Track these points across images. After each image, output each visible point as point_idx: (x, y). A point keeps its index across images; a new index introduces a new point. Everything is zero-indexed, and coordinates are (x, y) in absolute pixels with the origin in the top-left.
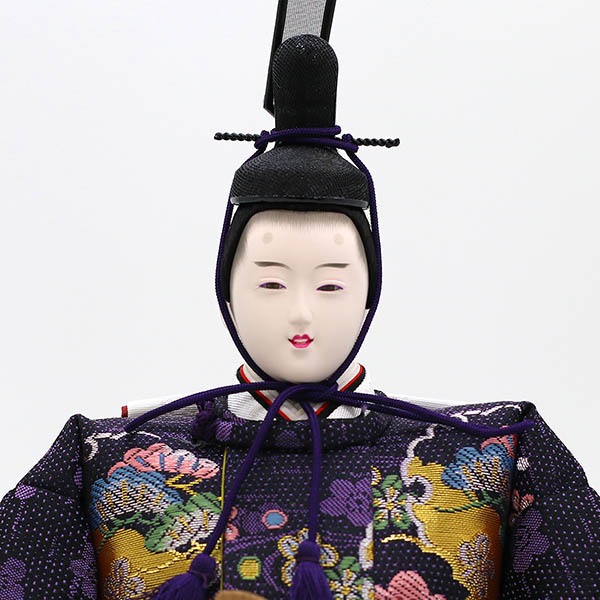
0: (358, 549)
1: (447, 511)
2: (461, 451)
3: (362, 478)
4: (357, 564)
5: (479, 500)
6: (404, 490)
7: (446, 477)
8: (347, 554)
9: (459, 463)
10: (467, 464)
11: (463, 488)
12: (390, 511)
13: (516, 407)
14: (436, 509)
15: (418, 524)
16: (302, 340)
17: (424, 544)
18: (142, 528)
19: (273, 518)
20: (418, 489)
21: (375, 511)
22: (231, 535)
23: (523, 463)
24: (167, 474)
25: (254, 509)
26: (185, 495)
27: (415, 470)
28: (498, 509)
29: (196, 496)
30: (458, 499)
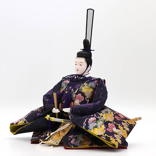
4: (75, 92)
7: (87, 85)
10: (90, 84)
12: (81, 88)
14: (85, 88)
15: (83, 89)
16: (78, 70)
17: (82, 91)
18: (62, 88)
19: (70, 88)
20: (84, 86)
21: (79, 88)
22: (67, 89)
23: (97, 84)
24: (66, 83)
25: (69, 87)
26: (66, 85)
27: (85, 84)
28: (93, 89)
29: (67, 85)
30: (88, 87)
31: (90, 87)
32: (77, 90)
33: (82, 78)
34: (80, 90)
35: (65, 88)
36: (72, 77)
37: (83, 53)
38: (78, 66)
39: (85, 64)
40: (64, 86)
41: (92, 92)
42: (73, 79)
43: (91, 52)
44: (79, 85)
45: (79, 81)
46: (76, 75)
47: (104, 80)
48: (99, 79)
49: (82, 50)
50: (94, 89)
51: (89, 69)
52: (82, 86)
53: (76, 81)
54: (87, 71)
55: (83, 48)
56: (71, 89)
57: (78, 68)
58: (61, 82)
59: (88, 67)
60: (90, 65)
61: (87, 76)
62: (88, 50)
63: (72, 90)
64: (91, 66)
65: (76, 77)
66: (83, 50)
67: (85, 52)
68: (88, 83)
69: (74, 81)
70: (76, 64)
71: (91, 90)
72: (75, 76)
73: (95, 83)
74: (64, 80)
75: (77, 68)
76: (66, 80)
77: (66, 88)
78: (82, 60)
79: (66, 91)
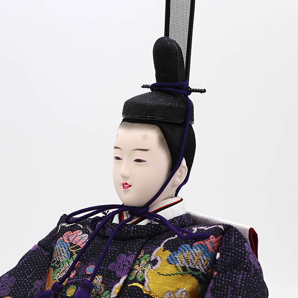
0: (112, 288)
1: (163, 275)
2: (183, 246)
3: (132, 254)
4: (109, 295)
5: (184, 271)
6: (149, 262)
7: (169, 258)
8: (107, 290)
9: (179, 251)
10: (182, 253)
11: (175, 264)
12: (138, 272)
13: (221, 227)
14: (158, 273)
15: (146, 279)
16: (126, 186)
17: (146, 289)
18: (55, 268)
19: (90, 269)
20: (155, 262)
21: (131, 270)
22: (73, 274)
23: (218, 255)
24: (71, 244)
25: (86, 264)
26: (72, 255)
27: (160, 253)
28: (197, 277)
29: (75, 256)
30: (170, 269)
31: (184, 268)
32: (122, 281)
33: (144, 223)
34: (135, 280)
35: (66, 266)
36: (101, 215)
37: (149, 102)
38: (127, 167)
39: (160, 159)
40: (64, 260)
41: (191, 293)
42: (103, 227)
43: (192, 97)
44: (131, 259)
45: (133, 238)
46: (121, 209)
47: (252, 231)
48: (228, 228)
49: (149, 90)
50: (204, 280)
51: (178, 178)
52: (143, 262)
53: (117, 239)
54: (170, 189)
55: (155, 81)
56: (93, 276)
57: (127, 173)
58: (54, 236)
59: (173, 168)
60: (184, 162)
61: (168, 214)
62: (178, 87)
63: (98, 280)
64: (189, 165)
65: (121, 218)
66: (152, 87)
67: (162, 101)
68: (172, 247)
69: (108, 237)
70: (118, 158)
71: (188, 284)
72: (114, 214)
73: (207, 250)
74: (64, 230)
75: (124, 177)
76: (72, 229)
77: (72, 268)
78: (145, 138)
79: (68, 286)
